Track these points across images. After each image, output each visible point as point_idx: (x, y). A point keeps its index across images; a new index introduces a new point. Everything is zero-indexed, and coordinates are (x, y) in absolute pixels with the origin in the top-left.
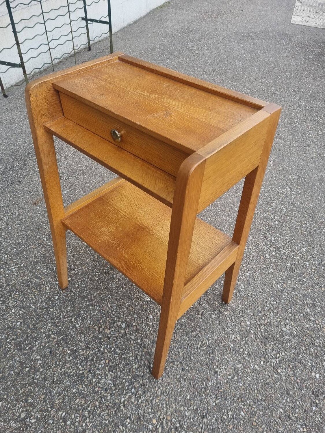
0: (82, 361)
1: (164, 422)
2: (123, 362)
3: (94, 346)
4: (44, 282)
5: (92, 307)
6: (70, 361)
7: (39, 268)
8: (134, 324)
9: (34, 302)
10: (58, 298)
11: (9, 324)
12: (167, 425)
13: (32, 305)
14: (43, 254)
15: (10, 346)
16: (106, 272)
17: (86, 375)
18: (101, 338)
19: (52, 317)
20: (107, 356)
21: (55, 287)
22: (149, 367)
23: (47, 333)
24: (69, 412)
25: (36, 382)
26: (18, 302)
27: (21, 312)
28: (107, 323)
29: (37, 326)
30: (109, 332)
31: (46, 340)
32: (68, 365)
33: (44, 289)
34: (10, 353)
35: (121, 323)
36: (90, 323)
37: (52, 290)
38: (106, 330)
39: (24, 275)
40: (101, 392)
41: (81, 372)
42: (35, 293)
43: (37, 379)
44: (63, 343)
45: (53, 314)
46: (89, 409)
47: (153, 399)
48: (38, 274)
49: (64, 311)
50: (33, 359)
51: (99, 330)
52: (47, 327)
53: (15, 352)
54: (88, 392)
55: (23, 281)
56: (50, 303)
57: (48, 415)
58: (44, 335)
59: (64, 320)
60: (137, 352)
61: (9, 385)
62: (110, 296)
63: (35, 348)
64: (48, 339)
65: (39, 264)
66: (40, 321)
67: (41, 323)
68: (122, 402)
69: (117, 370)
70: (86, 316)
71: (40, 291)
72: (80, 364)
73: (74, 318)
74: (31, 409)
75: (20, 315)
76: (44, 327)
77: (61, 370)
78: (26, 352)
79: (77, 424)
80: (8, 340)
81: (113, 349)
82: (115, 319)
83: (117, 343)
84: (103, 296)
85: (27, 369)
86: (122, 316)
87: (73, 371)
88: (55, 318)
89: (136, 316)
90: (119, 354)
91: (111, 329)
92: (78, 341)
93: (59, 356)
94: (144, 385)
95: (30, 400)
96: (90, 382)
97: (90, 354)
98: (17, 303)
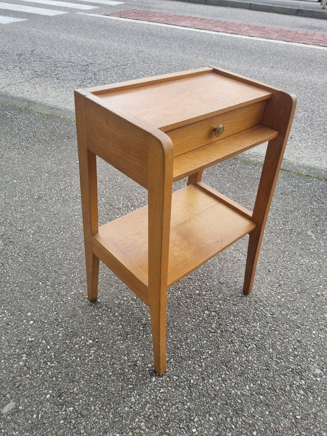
0: (246, 346)
1: (278, 291)
2: (241, 314)
3: (230, 336)
4: (152, 397)
5: (188, 339)
6: (246, 356)
7: (126, 409)
8: (206, 304)
9: (181, 406)
10: (177, 376)
11: (212, 430)
12: (280, 290)
13: (186, 407)
14: (102, 406)
15: (240, 423)
16: (143, 327)
17: (257, 342)
18: (221, 331)
19: (201, 380)
20: (237, 326)
21: (160, 381)
22: (242, 297)
23: (221, 382)
24: (288, 353)
25: (271, 386)
26: (181, 426)
27: (196, 419)
28: (206, 325)
29: (213, 396)
30: (214, 325)
31: (228, 382)
32: (251, 358)
33: (162, 394)
34: (247, 421)
35: (205, 315)
36: (206, 340)
37: (164, 384)
38: (213, 326)
39: (137, 428)
40: (268, 330)
41: (255, 346)
42: (169, 405)
43: (268, 384)
44: (230, 364)
45: (198, 379)
46: (282, 338)
47: (265, 296)
48: (137, 407)
49: (194, 367)
50: (250, 392)
51: (213, 333)
52: (214, 384)
53: (246, 415)
54: (269, 340)
55: (147, 427)
56: (183, 384)
57: (295, 370)
58: (223, 385)
59: (204, 366)
60: (231, 304)
61: (280, 412)
62: (176, 323)
63: (239, 393)
64: (227, 381)
65: (119, 409)
66: (207, 393)
67: (209, 391)
68: (271, 316)
69: (248, 318)
70: (198, 345)
71: (165, 400)
72: (247, 347)
73: (201, 356)
74: (295, 386)
75: (200, 419)
76: (214, 387)
77: (256, 364)
78: (244, 402)
79: (295, 347)
80: (233, 427)
81: (230, 322)
82: (201, 319)
83: (225, 318)
84: (176, 330)
85: (261, 397)
86: (198, 313)
87: (255, 353)
88: (203, 376)
89: (198, 303)
90: (234, 317)
91: (212, 323)
92: (226, 351)
93: (243, 367)
94: (256, 302)
95: (288, 388)
96: (262, 338)
97: (238, 340)
98: (184, 428)
